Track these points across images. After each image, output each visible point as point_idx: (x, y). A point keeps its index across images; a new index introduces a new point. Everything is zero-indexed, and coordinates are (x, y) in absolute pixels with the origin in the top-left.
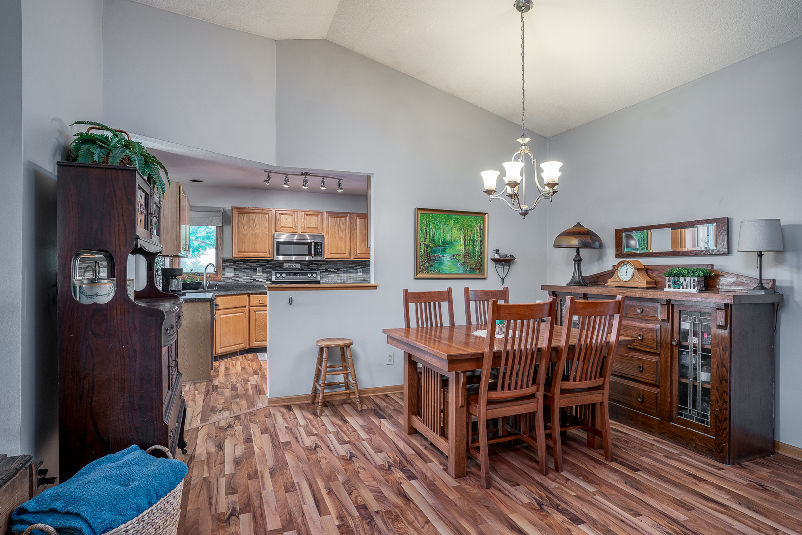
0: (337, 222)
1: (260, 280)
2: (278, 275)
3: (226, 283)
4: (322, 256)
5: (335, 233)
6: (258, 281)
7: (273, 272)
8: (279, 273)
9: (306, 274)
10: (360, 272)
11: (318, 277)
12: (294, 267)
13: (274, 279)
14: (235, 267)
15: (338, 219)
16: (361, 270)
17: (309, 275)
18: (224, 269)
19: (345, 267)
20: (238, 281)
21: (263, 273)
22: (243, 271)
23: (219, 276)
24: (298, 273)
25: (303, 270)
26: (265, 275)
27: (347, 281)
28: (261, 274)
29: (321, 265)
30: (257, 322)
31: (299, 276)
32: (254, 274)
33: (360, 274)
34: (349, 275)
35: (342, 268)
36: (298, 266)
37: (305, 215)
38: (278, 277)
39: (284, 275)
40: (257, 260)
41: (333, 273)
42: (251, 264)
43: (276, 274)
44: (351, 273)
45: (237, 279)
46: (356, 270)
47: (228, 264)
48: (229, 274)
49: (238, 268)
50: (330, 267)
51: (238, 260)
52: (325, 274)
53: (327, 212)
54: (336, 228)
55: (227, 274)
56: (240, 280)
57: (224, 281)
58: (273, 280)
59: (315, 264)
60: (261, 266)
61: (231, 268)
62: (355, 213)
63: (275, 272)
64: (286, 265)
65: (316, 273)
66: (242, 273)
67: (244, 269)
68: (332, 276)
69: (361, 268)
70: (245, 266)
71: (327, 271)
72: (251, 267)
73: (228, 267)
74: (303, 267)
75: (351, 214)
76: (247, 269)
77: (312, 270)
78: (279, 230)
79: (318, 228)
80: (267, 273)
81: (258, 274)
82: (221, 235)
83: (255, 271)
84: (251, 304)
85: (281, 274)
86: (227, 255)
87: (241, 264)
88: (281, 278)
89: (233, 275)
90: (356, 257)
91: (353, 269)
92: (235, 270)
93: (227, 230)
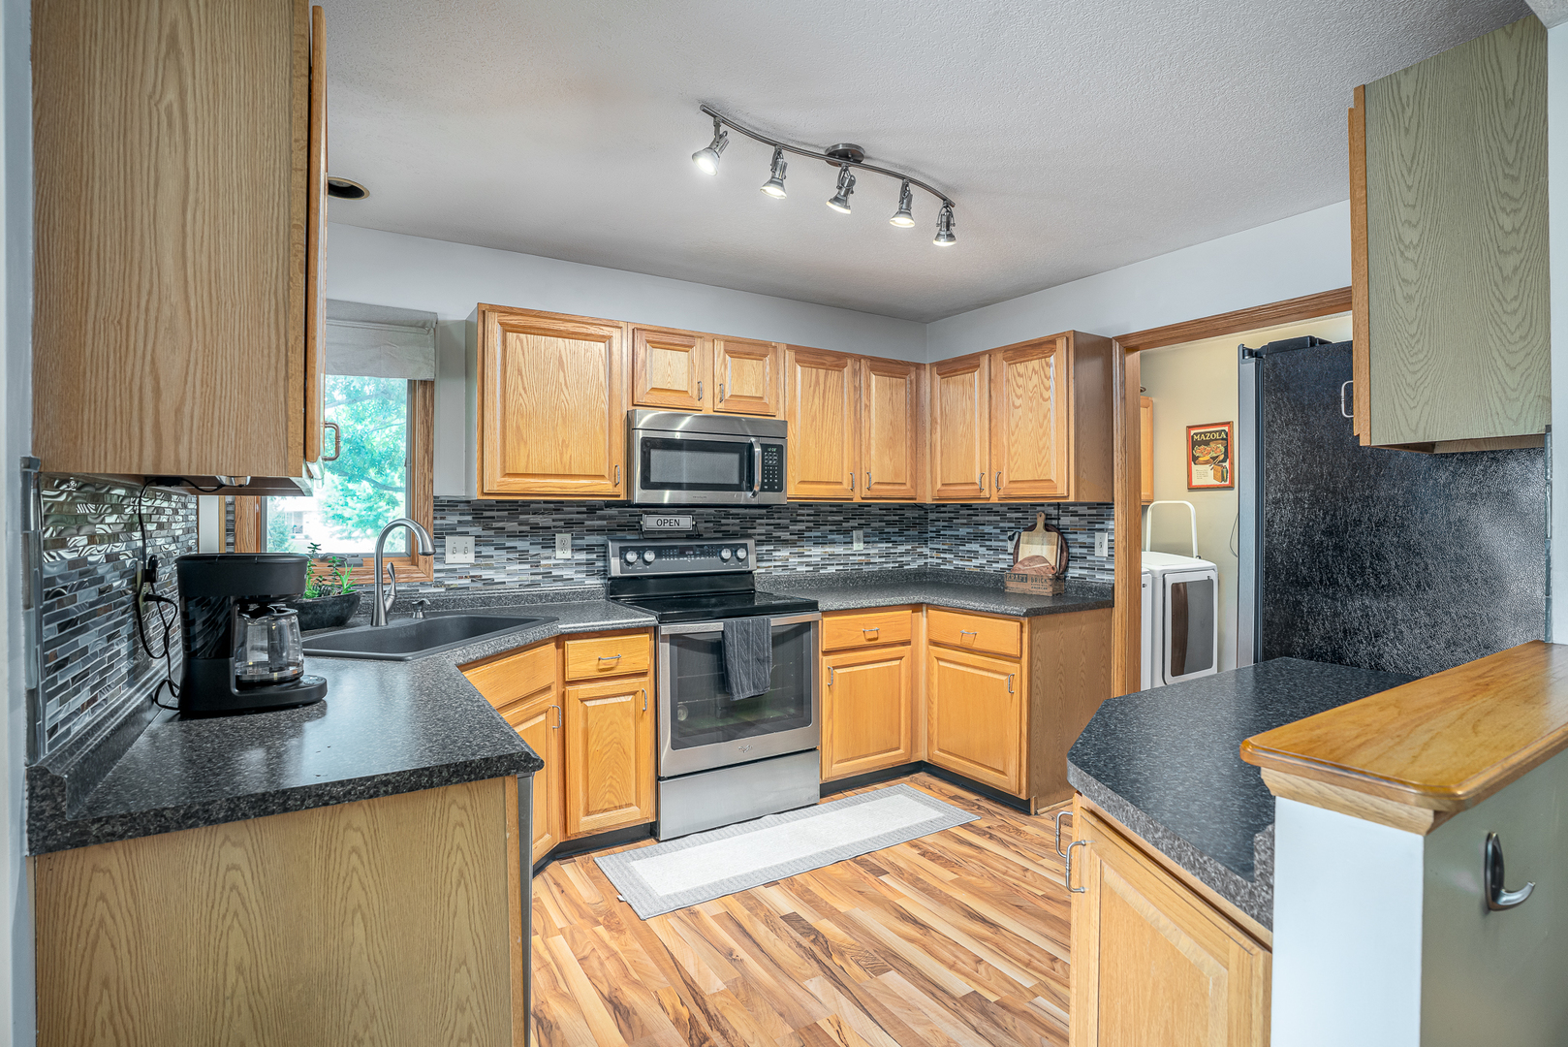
0: (817, 382)
1: (567, 573)
2: (631, 557)
3: (449, 589)
4: (780, 490)
5: (814, 419)
6: (559, 579)
7: (613, 547)
8: (633, 549)
9: (715, 551)
10: (858, 540)
11: (752, 558)
12: (675, 527)
13: (616, 568)
14: (477, 530)
15: (822, 372)
16: (861, 533)
17: (726, 554)
18: (439, 536)
19: (817, 525)
20: (490, 582)
21: (576, 549)
22: (508, 544)
23: (421, 563)
24: (690, 548)
25: (699, 537)
26: (582, 556)
27: (824, 566)
28: (568, 554)
29: (753, 518)
30: (592, 741)
31: (695, 555)
32: (547, 552)
33: (858, 546)
34: (829, 549)
35: (809, 529)
36: (686, 522)
37: (726, 351)
38: (629, 563)
39: (649, 556)
40: (557, 506)
41: (785, 543)
42: (533, 519)
43: (623, 551)
44: (833, 542)
45: (486, 574)
46: (847, 532)
47: (452, 519)
48: (460, 554)
49: (492, 533)
50: (778, 526)
51: (489, 506)
52: (765, 548)
53: (790, 347)
54: (816, 400)
55: (450, 558)
56: (499, 577)
57: (438, 584)
58: (613, 575)
59: (736, 516)
60: (569, 525)
61: (466, 534)
62: (865, 357)
63: (618, 545)
64: (650, 522)
65: (745, 546)
66: (503, 552)
67: (512, 535)
68: (784, 553)
69: (860, 527)
70: (512, 526)
71: (769, 539)
72: (535, 527)
73: (452, 531)
74: (702, 526)
75: (858, 358)
76: (521, 535)
77: (728, 535)
78: (643, 401)
79: (766, 400)
80: (589, 549)
81: (559, 554)
82: (427, 414)
83: (549, 544)
84: (571, 676)
85: (640, 551)
86: (447, 487)
87: (501, 519)
88: (640, 566)
89: (470, 558)
90: (869, 494)
91: (838, 532)
92: (479, 541)
93: (449, 398)
